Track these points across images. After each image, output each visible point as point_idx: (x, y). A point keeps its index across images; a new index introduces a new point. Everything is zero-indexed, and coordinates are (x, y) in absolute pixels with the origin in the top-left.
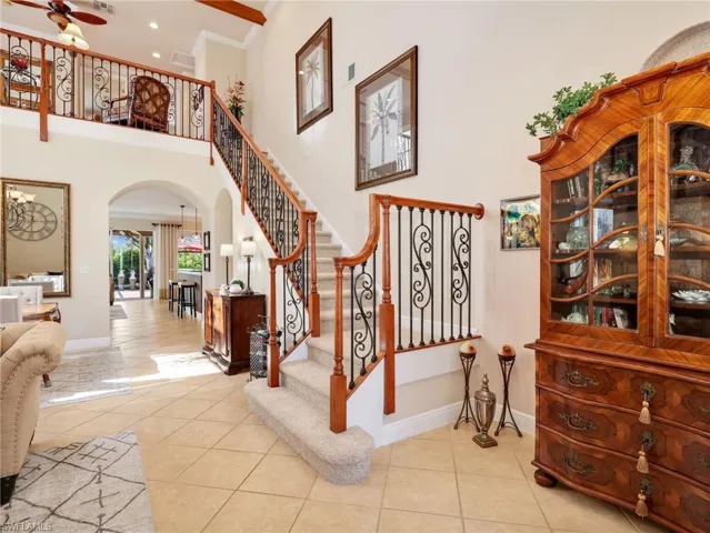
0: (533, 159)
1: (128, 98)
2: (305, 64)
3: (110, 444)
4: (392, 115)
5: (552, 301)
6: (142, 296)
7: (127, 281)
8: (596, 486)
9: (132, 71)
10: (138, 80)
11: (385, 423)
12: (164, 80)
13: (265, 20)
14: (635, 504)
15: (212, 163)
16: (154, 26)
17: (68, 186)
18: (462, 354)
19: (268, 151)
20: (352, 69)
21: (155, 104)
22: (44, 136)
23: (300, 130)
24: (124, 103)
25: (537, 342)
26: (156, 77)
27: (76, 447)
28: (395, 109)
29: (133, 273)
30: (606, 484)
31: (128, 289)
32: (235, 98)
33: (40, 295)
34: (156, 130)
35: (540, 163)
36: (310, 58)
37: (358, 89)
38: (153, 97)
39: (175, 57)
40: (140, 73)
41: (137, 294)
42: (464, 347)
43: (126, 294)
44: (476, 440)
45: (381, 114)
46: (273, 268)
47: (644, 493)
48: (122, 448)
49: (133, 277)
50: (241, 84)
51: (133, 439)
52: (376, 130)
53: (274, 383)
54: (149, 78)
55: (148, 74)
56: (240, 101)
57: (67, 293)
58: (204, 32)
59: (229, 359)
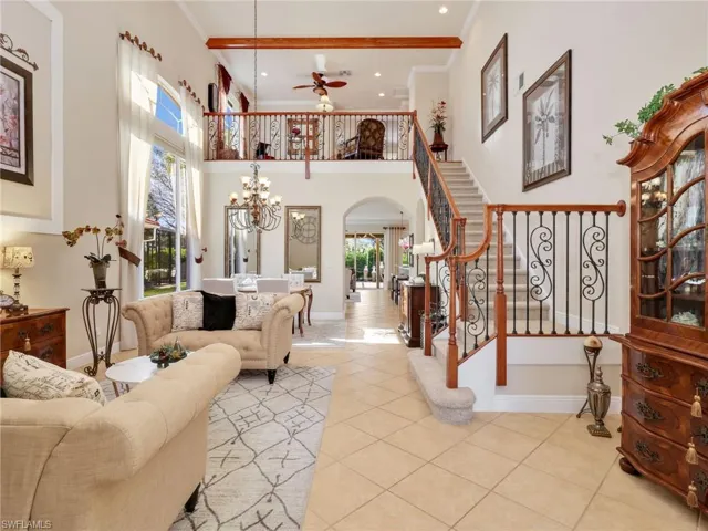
0: (621, 163)
1: (356, 138)
2: (488, 78)
3: (322, 371)
4: (552, 120)
5: (641, 298)
6: (378, 287)
7: (370, 275)
8: (662, 475)
9: (358, 117)
10: (362, 124)
11: (496, 393)
12: (379, 118)
13: (461, 43)
14: (687, 493)
15: (414, 177)
16: (378, 75)
17: (320, 207)
18: (586, 348)
19: (463, 160)
20: (522, 77)
21: (374, 138)
22: (308, 176)
23: (484, 139)
24: (353, 142)
25: (627, 336)
26: (374, 117)
27: (306, 369)
28: (553, 114)
29: (374, 268)
30: (669, 474)
31: (371, 281)
32: (438, 117)
33: (303, 280)
34: (374, 158)
35: (630, 165)
36: (491, 73)
37: (525, 96)
38: (373, 134)
39: (395, 92)
40: (363, 118)
41: (374, 285)
42: (587, 342)
43: (367, 285)
44: (590, 428)
45: (542, 118)
46: (428, 264)
47: (694, 485)
48: (327, 374)
49: (374, 271)
50: (443, 103)
51: (334, 371)
52: (538, 135)
53: (428, 353)
54: (369, 120)
55: (369, 117)
56: (442, 118)
57: (318, 281)
58: (414, 68)
59: (409, 335)
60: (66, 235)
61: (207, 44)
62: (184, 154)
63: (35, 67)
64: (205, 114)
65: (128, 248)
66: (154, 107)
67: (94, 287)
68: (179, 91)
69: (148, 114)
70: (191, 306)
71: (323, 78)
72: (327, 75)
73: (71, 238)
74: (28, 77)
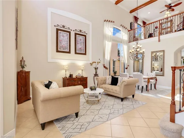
1: (182, 22)
17: (164, 51)
22: (159, 41)
57: (163, 75)
60: (90, 64)
61: (130, 12)
62: (122, 42)
63: (87, 34)
64: (129, 31)
65: (105, 66)
66: (112, 34)
67: (95, 73)
68: (120, 28)
69: (111, 36)
70: (110, 79)
71: (171, 5)
72: (173, 3)
73: (91, 64)
74: (85, 36)
